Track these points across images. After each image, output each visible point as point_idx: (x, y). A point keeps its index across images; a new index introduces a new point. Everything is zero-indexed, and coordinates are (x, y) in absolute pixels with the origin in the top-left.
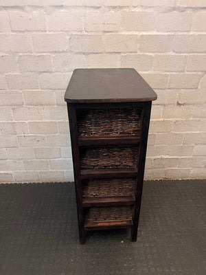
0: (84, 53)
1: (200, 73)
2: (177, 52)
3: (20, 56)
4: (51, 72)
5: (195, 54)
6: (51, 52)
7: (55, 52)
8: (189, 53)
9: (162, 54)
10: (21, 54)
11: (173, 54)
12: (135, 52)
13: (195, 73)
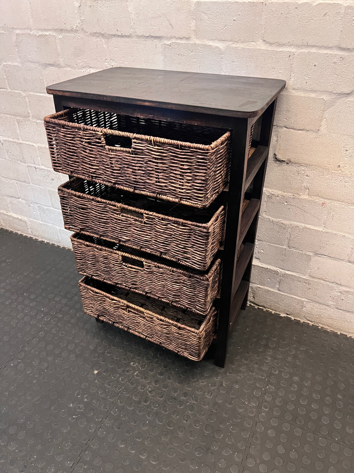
0: (103, 35)
1: (325, 97)
2: (271, 44)
3: (17, 35)
4: (58, 66)
5: (314, 50)
6: (55, 30)
7: (62, 30)
8: (298, 46)
9: (240, 46)
10: (18, 32)
11: (264, 47)
12: (188, 39)
13: (313, 95)
